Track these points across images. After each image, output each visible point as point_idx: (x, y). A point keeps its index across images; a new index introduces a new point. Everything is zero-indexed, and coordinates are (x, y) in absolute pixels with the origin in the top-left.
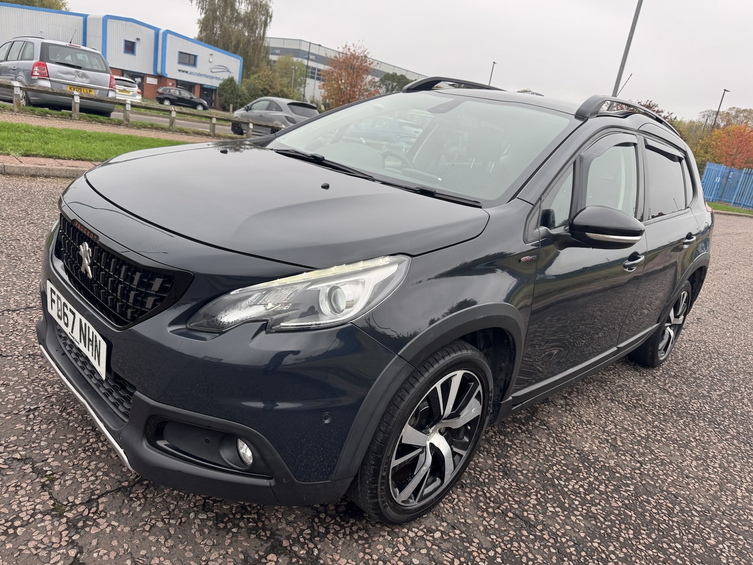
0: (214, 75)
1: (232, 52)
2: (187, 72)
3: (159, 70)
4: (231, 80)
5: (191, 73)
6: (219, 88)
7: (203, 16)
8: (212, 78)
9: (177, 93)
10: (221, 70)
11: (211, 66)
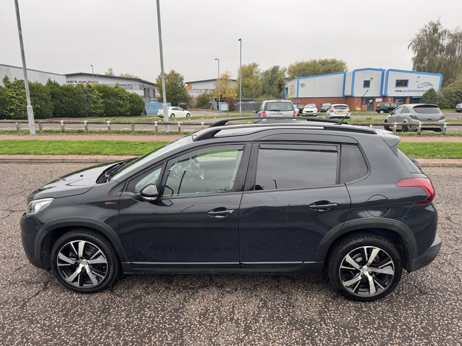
0: (420, 89)
1: (435, 73)
2: (401, 91)
3: (383, 94)
4: (432, 91)
5: (404, 91)
6: (422, 97)
7: (416, 54)
8: (419, 91)
9: (389, 105)
10: (426, 85)
11: (418, 84)
